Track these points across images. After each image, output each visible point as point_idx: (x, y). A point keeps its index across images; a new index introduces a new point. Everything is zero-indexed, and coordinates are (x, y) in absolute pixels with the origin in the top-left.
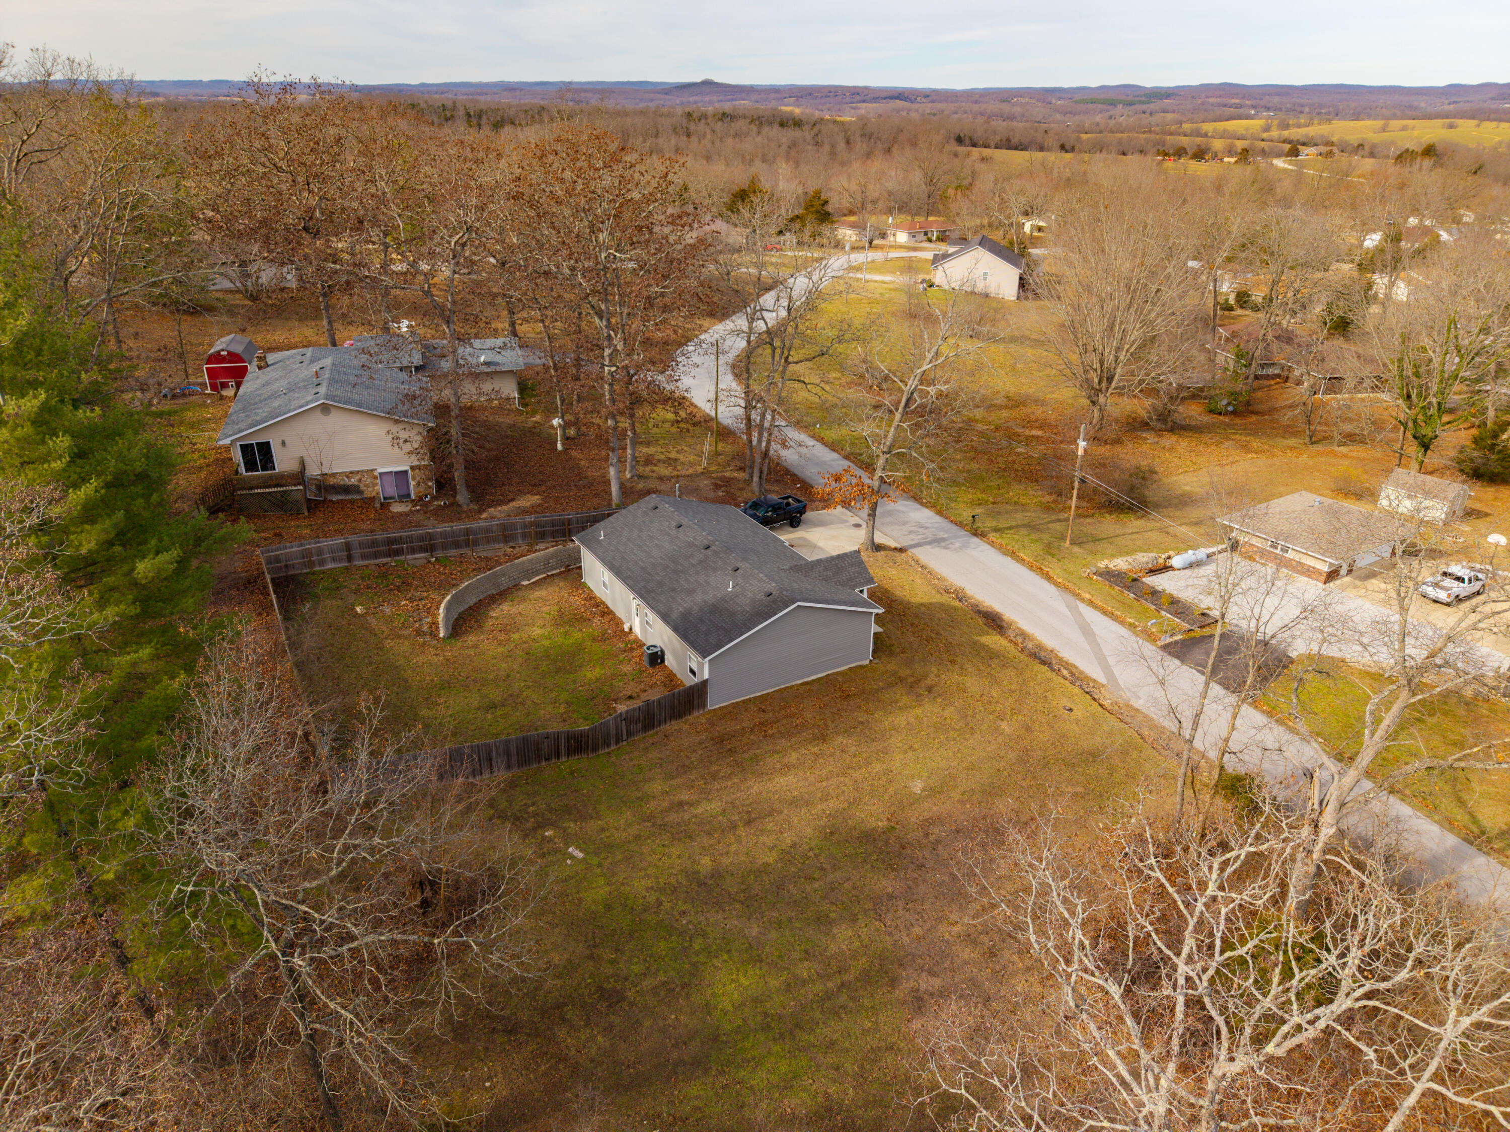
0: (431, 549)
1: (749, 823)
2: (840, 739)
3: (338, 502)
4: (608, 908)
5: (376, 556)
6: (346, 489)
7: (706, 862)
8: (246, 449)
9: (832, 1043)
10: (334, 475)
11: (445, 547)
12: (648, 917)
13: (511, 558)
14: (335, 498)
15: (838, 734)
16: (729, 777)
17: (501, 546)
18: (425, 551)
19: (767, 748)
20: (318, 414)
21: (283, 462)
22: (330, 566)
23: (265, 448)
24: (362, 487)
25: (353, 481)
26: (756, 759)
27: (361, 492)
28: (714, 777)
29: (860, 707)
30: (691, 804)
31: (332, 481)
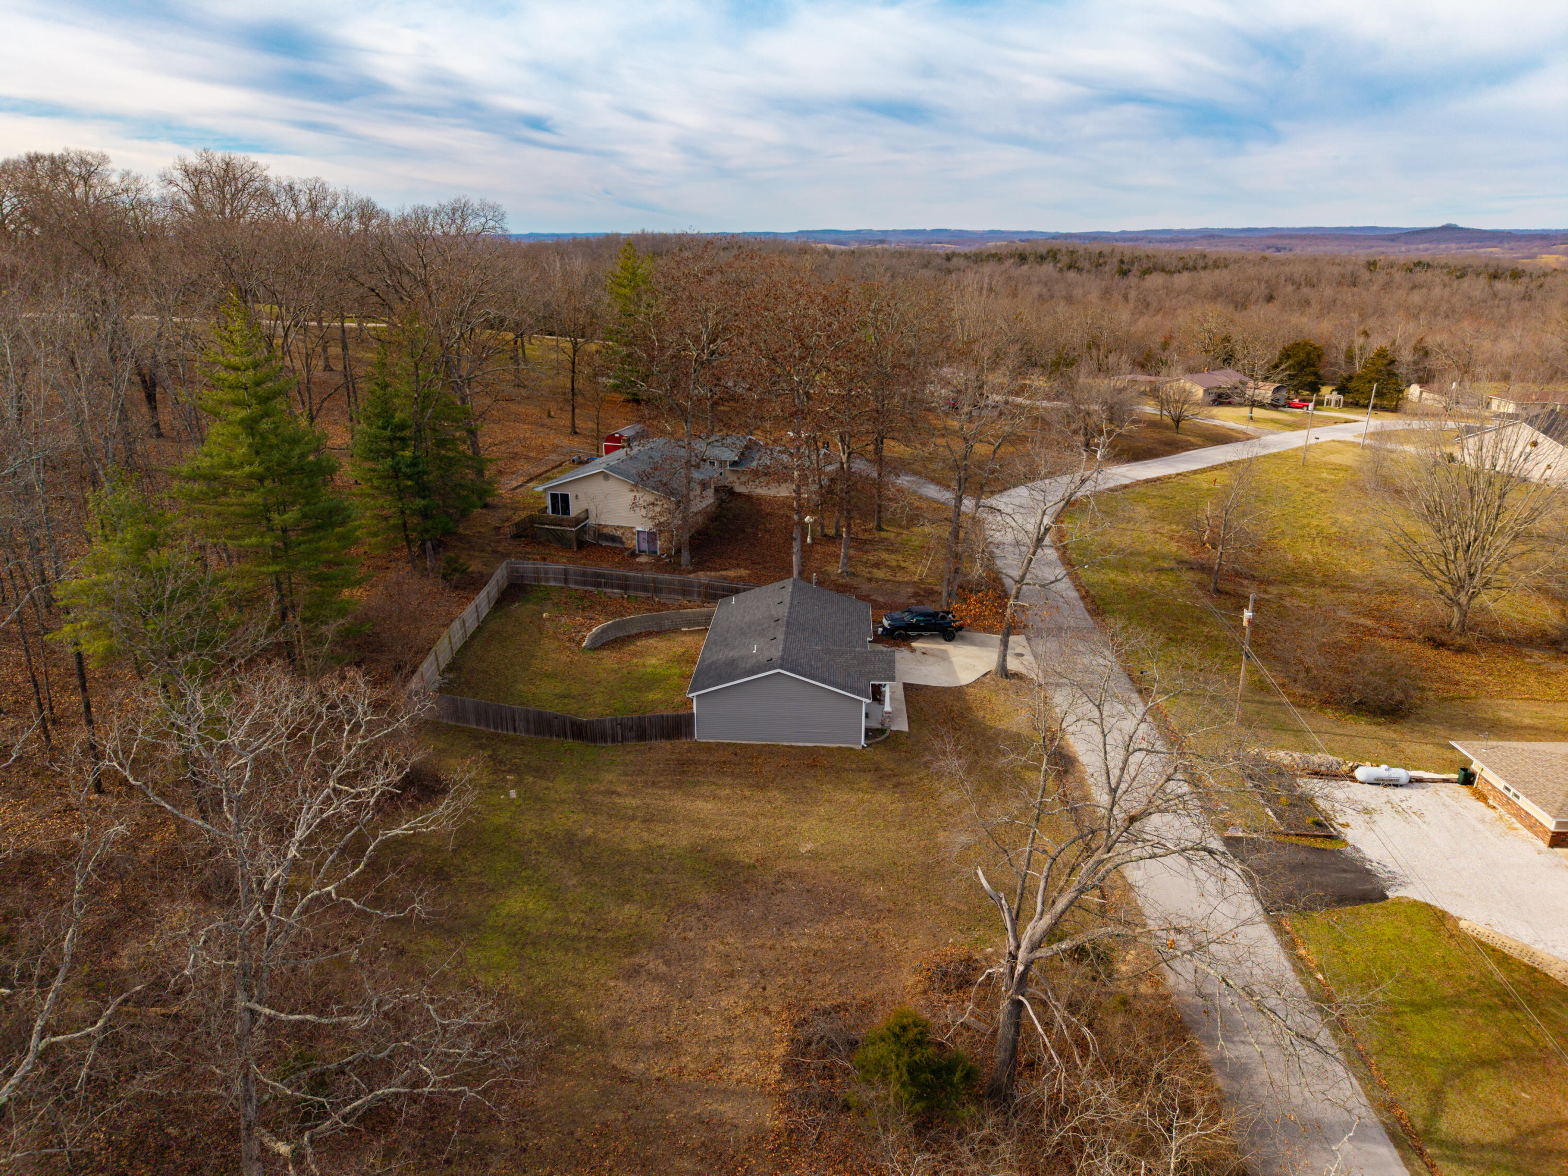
0: (625, 588)
1: (645, 821)
2: (775, 792)
3: (606, 547)
4: (496, 830)
5: (585, 583)
6: (614, 539)
7: (589, 831)
8: (554, 497)
9: (545, 964)
10: (606, 526)
11: (636, 588)
12: (515, 847)
13: (681, 607)
14: (605, 544)
15: (777, 788)
16: (664, 788)
17: (680, 597)
18: (621, 588)
19: (711, 779)
20: (600, 479)
21: (575, 509)
22: (552, 584)
23: (565, 498)
24: (624, 539)
25: (619, 533)
26: (696, 784)
27: (623, 543)
28: (654, 784)
29: (815, 776)
30: (619, 795)
31: (605, 531)
